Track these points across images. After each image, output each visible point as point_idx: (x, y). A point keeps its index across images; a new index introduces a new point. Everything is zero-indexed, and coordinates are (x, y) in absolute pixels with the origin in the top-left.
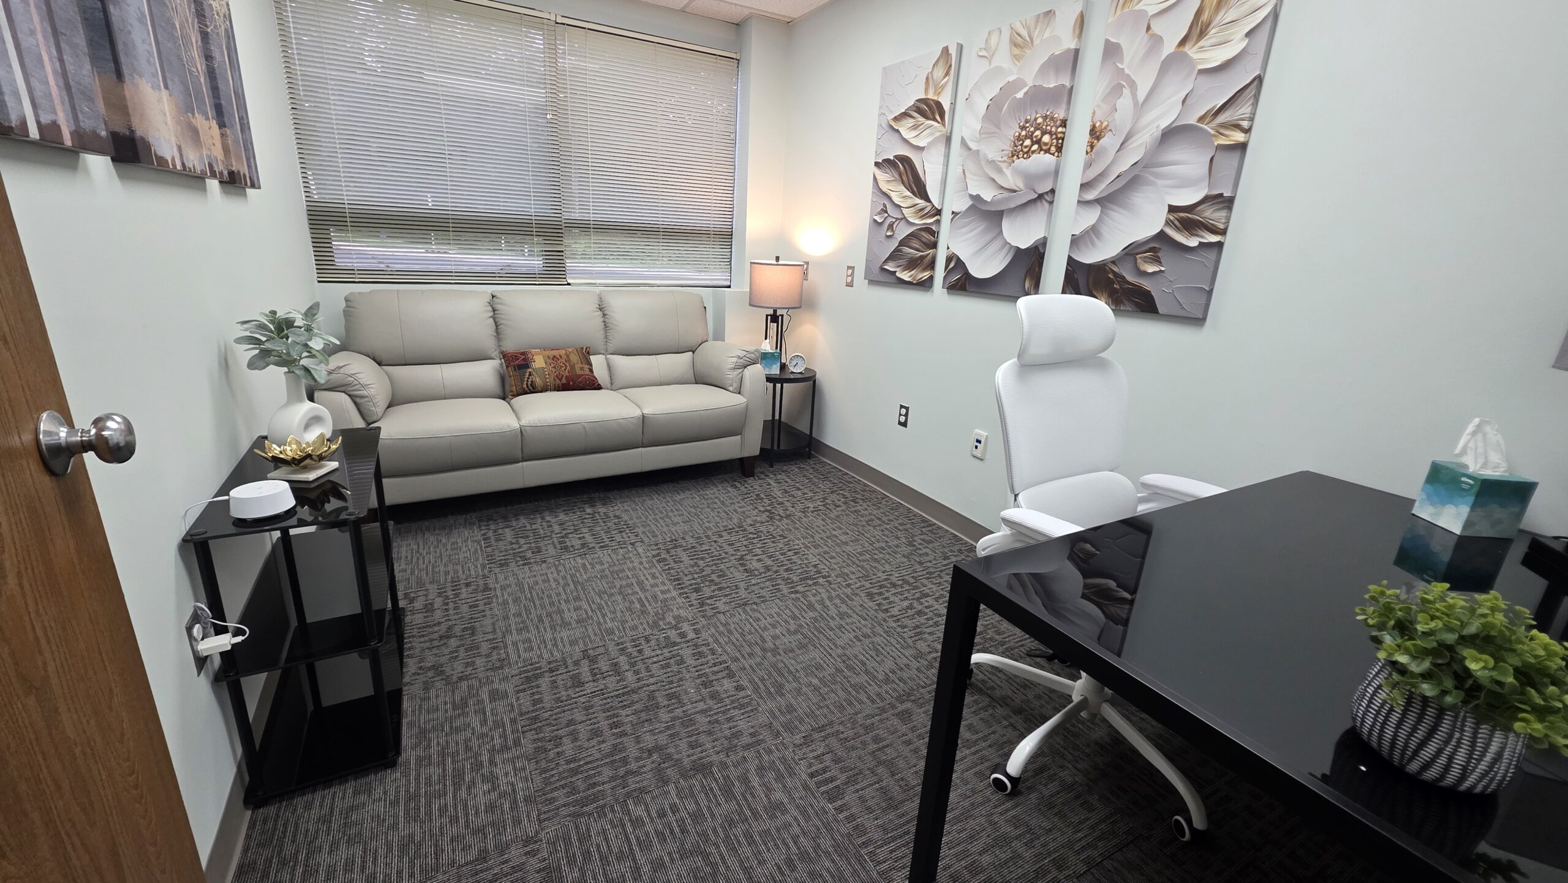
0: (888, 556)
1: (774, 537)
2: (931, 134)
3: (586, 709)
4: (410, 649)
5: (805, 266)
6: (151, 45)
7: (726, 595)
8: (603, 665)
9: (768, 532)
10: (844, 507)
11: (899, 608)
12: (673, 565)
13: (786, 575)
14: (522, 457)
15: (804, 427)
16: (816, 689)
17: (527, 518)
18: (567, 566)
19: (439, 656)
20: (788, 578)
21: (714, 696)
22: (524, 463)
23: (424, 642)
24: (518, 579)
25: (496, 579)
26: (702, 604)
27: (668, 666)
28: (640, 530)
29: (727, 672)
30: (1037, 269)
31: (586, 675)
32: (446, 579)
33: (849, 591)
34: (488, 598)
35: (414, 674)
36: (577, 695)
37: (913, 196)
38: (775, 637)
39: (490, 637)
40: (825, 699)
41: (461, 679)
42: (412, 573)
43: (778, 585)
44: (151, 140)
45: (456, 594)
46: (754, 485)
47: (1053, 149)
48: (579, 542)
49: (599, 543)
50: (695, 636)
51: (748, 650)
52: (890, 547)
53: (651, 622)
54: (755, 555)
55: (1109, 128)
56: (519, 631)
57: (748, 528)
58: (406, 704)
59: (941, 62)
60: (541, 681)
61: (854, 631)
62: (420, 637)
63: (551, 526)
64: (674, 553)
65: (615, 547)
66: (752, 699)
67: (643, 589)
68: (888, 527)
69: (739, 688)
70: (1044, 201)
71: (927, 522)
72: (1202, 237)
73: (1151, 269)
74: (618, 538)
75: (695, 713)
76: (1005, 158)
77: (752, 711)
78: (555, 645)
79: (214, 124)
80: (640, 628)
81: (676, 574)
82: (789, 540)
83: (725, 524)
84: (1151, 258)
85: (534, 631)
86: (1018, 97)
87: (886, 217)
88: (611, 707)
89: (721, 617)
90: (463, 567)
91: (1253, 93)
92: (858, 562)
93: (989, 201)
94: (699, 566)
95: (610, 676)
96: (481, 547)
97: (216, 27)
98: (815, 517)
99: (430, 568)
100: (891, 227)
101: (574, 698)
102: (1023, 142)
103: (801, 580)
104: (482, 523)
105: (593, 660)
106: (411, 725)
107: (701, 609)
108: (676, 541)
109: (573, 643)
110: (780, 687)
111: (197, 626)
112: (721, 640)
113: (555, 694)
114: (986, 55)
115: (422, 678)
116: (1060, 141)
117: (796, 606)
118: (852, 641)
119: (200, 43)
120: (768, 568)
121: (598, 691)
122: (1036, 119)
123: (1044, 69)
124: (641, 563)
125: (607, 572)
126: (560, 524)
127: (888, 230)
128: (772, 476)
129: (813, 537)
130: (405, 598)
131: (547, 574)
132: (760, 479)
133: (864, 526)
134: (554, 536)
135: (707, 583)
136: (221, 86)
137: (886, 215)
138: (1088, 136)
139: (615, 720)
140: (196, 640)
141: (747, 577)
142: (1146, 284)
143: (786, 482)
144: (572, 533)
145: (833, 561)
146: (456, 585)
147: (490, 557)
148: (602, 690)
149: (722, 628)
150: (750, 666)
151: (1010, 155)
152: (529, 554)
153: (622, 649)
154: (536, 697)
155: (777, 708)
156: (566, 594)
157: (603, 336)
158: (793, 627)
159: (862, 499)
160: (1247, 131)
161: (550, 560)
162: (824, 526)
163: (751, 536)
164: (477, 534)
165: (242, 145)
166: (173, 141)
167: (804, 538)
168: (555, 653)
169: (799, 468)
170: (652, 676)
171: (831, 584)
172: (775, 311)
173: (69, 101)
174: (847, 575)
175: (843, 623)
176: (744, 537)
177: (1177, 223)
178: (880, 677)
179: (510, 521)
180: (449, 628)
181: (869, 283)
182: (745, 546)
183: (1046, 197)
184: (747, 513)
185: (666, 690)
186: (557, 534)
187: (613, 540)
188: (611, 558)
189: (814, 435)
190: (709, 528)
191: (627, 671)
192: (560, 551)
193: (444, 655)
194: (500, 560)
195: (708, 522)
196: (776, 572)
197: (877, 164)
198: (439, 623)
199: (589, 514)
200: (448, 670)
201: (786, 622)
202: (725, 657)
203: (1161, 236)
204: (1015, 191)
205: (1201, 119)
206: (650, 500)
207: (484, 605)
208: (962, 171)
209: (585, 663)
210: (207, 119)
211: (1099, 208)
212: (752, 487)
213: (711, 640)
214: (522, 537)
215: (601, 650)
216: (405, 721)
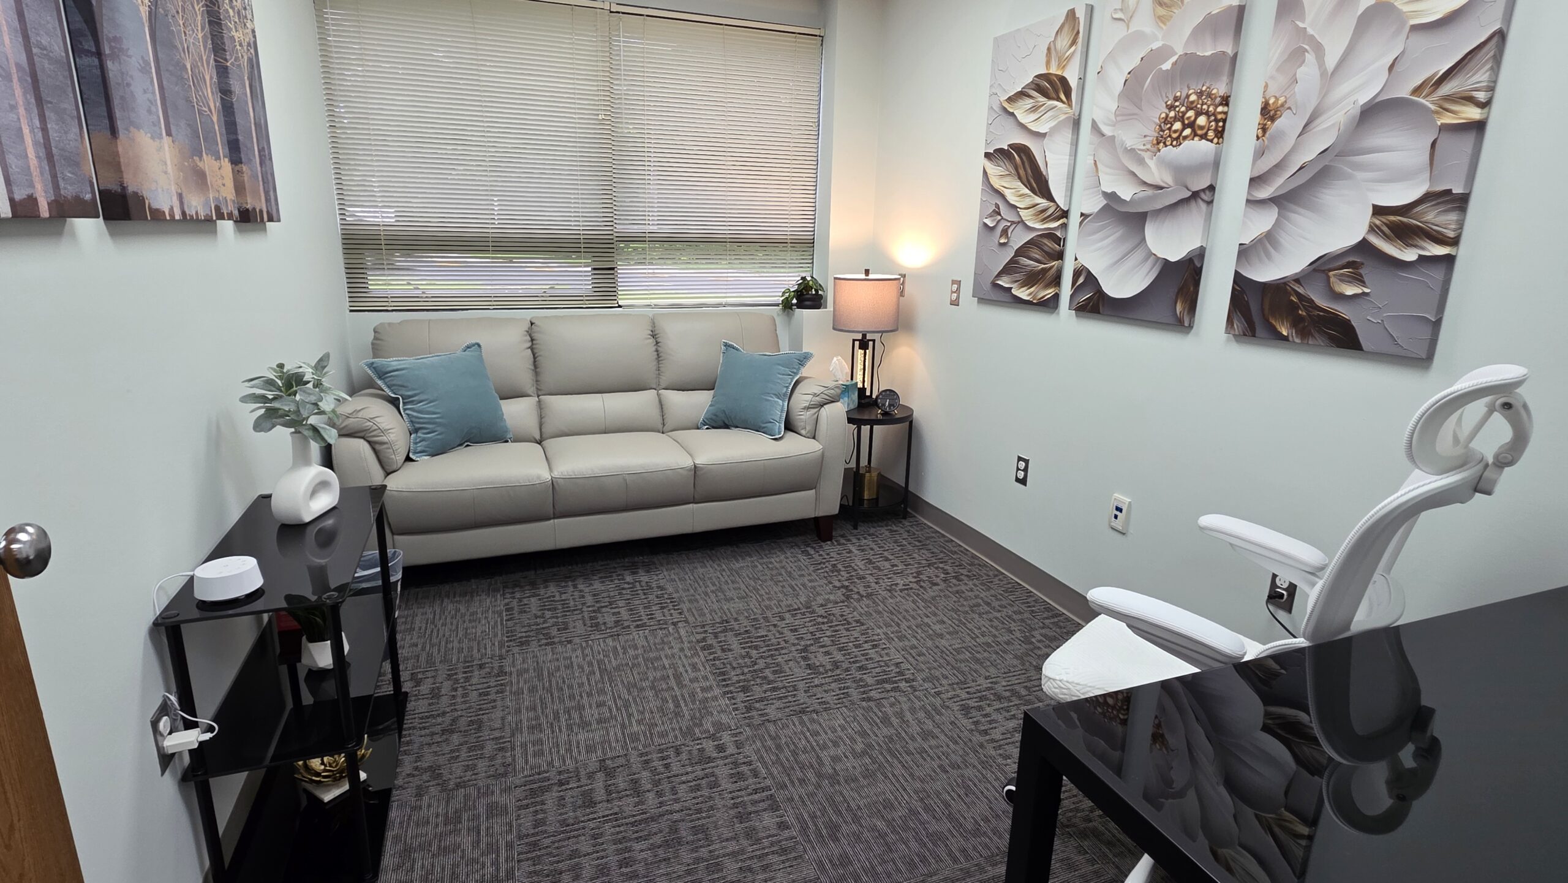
0: (994, 656)
1: (849, 623)
2: (1054, 117)
3: (595, 837)
4: (408, 743)
5: (902, 279)
6: (154, 93)
7: (780, 698)
8: (621, 781)
9: (842, 616)
10: (943, 585)
11: (1002, 729)
12: (719, 653)
13: (858, 675)
14: (554, 513)
15: (899, 479)
16: (882, 835)
17: (557, 585)
18: (595, 648)
19: (439, 755)
20: (861, 680)
21: (750, 833)
22: (556, 521)
23: (424, 736)
24: (538, 663)
25: (513, 661)
26: (749, 709)
27: (698, 788)
28: (685, 607)
29: (770, 802)
30: (1192, 289)
31: (600, 794)
32: (459, 659)
33: (938, 702)
34: (502, 685)
35: (408, 775)
36: (586, 818)
37: (1032, 194)
38: (835, 759)
39: (497, 734)
40: (891, 850)
41: (458, 786)
42: (423, 649)
43: (848, 688)
44: (145, 194)
45: (467, 677)
46: (831, 550)
47: (1211, 134)
48: (614, 619)
49: (636, 621)
50: (736, 751)
51: (799, 774)
52: (998, 644)
53: (684, 728)
54: (822, 646)
55: (1287, 106)
56: (531, 729)
57: (817, 610)
58: (394, 814)
59: (1066, 29)
60: (547, 795)
61: (939, 758)
62: (421, 729)
63: (583, 597)
64: (723, 639)
65: (655, 627)
66: (797, 843)
67: (680, 684)
68: (998, 615)
69: (783, 826)
70: (1200, 201)
71: (1052, 610)
72: (1423, 248)
73: (1350, 290)
74: (658, 615)
75: (724, 856)
76: (1149, 146)
77: (795, 858)
78: (570, 750)
79: (226, 164)
80: (671, 735)
81: (722, 666)
82: (868, 629)
83: (789, 602)
84: (1348, 276)
85: (548, 731)
86: (1164, 69)
87: (999, 221)
88: (624, 838)
89: (771, 727)
90: (479, 644)
91: (1492, 53)
92: (953, 662)
93: (1128, 200)
94: (751, 658)
95: (627, 796)
96: (502, 620)
97: (237, 59)
98: (903, 597)
99: (443, 643)
100: (1005, 232)
101: (582, 822)
102: (1172, 125)
103: (879, 682)
104: (507, 590)
105: (610, 773)
106: (397, 839)
107: (746, 715)
108: (727, 622)
109: (590, 749)
110: (834, 829)
111: (165, 718)
112: (767, 759)
113: (561, 814)
114: (1123, 17)
115: (416, 781)
116: (1221, 124)
117: (866, 719)
118: (935, 772)
119: (215, 79)
120: (836, 665)
121: (611, 815)
122: (1188, 96)
123: (1199, 31)
124: (682, 650)
125: (640, 659)
126: (594, 595)
127: (1001, 236)
128: (854, 541)
129: (898, 625)
130: (411, 680)
131: (571, 658)
132: (839, 544)
133: (967, 612)
134: (585, 609)
135: (759, 681)
136: (239, 120)
137: (999, 218)
138: (1259, 115)
139: (627, 855)
140: (162, 735)
141: (809, 674)
142: (1344, 311)
143: (872, 549)
144: (606, 606)
145: (921, 659)
146: (468, 667)
147: (510, 634)
148: (616, 814)
149: (769, 743)
150: (800, 797)
151: (1155, 142)
152: (554, 632)
153: (647, 762)
154: (539, 816)
155: (827, 857)
156: (590, 685)
157: (655, 368)
158: (859, 747)
159: (967, 576)
160: (1485, 105)
161: (577, 640)
162: (914, 610)
163: (820, 620)
164: (500, 603)
165: (260, 179)
166: (173, 188)
167: (887, 625)
168: (568, 762)
169: (891, 531)
170: (677, 801)
171: (915, 691)
172: (864, 336)
173: (50, 170)
174: (938, 679)
175: (926, 746)
176: (811, 621)
177: (1385, 229)
178: (969, 826)
179: (539, 589)
180: (453, 720)
181: (978, 302)
182: (811, 633)
183: (1203, 195)
184: (818, 589)
185: (691, 821)
186: (589, 607)
187: (652, 618)
188: (647, 642)
189: (911, 488)
190: (768, 607)
191: (648, 791)
192: (590, 629)
193: (444, 754)
194: (521, 637)
195: (770, 599)
196: (847, 670)
197: (987, 155)
198: (444, 713)
199: (628, 583)
200: (444, 771)
201: (852, 739)
202: (768, 782)
203: (1363, 246)
204: (1161, 188)
205: (1417, 91)
206: (701, 567)
207: (496, 693)
208: (1093, 162)
209: (600, 776)
210: (218, 158)
211: (1276, 210)
212: (828, 554)
213: (754, 758)
214: (549, 610)
215: (622, 761)
216: (390, 834)
